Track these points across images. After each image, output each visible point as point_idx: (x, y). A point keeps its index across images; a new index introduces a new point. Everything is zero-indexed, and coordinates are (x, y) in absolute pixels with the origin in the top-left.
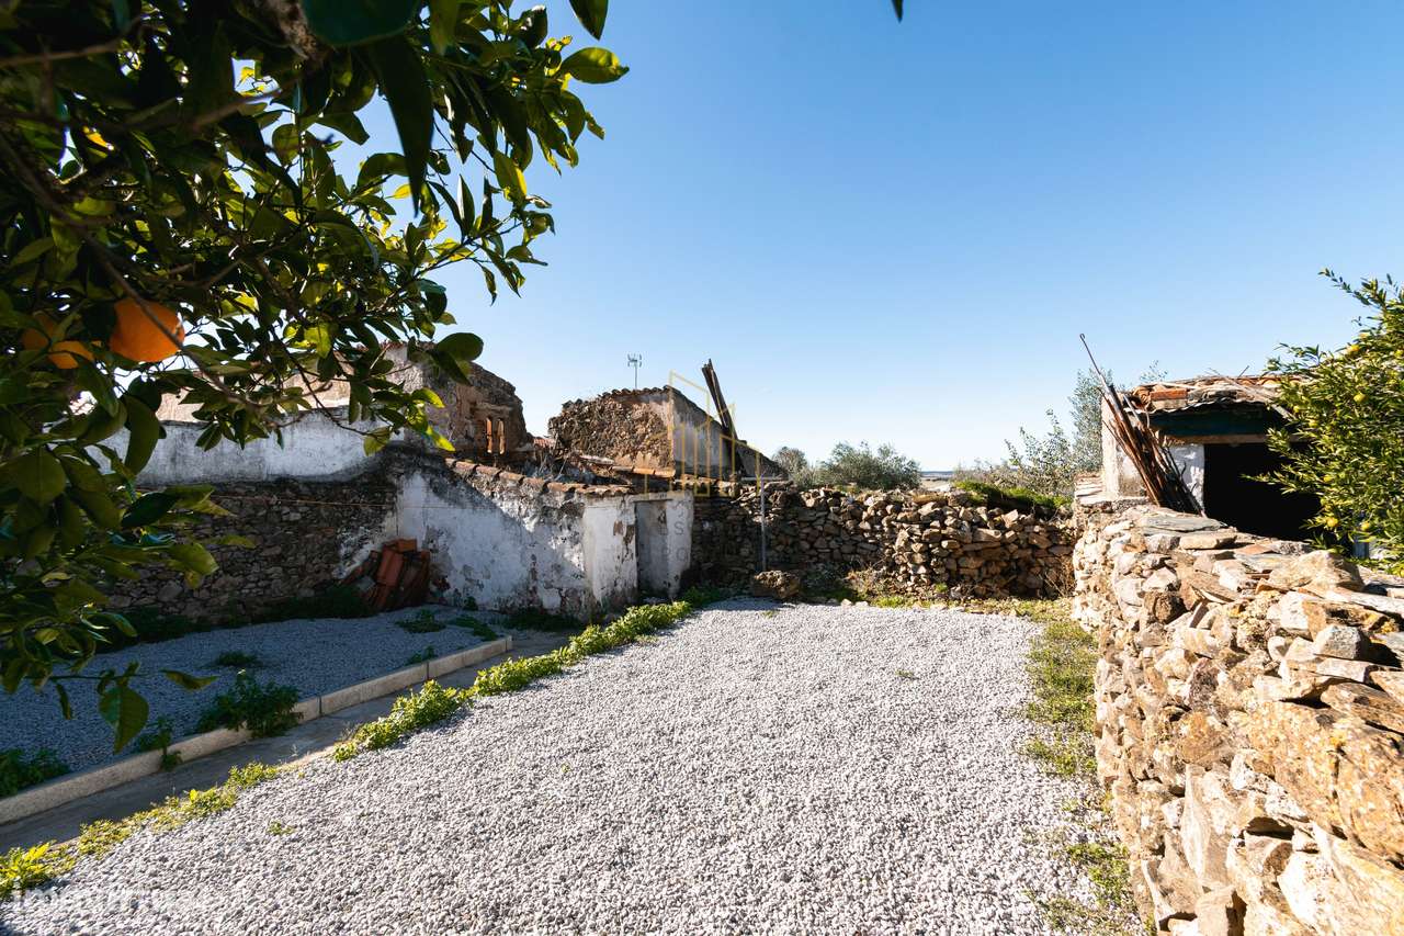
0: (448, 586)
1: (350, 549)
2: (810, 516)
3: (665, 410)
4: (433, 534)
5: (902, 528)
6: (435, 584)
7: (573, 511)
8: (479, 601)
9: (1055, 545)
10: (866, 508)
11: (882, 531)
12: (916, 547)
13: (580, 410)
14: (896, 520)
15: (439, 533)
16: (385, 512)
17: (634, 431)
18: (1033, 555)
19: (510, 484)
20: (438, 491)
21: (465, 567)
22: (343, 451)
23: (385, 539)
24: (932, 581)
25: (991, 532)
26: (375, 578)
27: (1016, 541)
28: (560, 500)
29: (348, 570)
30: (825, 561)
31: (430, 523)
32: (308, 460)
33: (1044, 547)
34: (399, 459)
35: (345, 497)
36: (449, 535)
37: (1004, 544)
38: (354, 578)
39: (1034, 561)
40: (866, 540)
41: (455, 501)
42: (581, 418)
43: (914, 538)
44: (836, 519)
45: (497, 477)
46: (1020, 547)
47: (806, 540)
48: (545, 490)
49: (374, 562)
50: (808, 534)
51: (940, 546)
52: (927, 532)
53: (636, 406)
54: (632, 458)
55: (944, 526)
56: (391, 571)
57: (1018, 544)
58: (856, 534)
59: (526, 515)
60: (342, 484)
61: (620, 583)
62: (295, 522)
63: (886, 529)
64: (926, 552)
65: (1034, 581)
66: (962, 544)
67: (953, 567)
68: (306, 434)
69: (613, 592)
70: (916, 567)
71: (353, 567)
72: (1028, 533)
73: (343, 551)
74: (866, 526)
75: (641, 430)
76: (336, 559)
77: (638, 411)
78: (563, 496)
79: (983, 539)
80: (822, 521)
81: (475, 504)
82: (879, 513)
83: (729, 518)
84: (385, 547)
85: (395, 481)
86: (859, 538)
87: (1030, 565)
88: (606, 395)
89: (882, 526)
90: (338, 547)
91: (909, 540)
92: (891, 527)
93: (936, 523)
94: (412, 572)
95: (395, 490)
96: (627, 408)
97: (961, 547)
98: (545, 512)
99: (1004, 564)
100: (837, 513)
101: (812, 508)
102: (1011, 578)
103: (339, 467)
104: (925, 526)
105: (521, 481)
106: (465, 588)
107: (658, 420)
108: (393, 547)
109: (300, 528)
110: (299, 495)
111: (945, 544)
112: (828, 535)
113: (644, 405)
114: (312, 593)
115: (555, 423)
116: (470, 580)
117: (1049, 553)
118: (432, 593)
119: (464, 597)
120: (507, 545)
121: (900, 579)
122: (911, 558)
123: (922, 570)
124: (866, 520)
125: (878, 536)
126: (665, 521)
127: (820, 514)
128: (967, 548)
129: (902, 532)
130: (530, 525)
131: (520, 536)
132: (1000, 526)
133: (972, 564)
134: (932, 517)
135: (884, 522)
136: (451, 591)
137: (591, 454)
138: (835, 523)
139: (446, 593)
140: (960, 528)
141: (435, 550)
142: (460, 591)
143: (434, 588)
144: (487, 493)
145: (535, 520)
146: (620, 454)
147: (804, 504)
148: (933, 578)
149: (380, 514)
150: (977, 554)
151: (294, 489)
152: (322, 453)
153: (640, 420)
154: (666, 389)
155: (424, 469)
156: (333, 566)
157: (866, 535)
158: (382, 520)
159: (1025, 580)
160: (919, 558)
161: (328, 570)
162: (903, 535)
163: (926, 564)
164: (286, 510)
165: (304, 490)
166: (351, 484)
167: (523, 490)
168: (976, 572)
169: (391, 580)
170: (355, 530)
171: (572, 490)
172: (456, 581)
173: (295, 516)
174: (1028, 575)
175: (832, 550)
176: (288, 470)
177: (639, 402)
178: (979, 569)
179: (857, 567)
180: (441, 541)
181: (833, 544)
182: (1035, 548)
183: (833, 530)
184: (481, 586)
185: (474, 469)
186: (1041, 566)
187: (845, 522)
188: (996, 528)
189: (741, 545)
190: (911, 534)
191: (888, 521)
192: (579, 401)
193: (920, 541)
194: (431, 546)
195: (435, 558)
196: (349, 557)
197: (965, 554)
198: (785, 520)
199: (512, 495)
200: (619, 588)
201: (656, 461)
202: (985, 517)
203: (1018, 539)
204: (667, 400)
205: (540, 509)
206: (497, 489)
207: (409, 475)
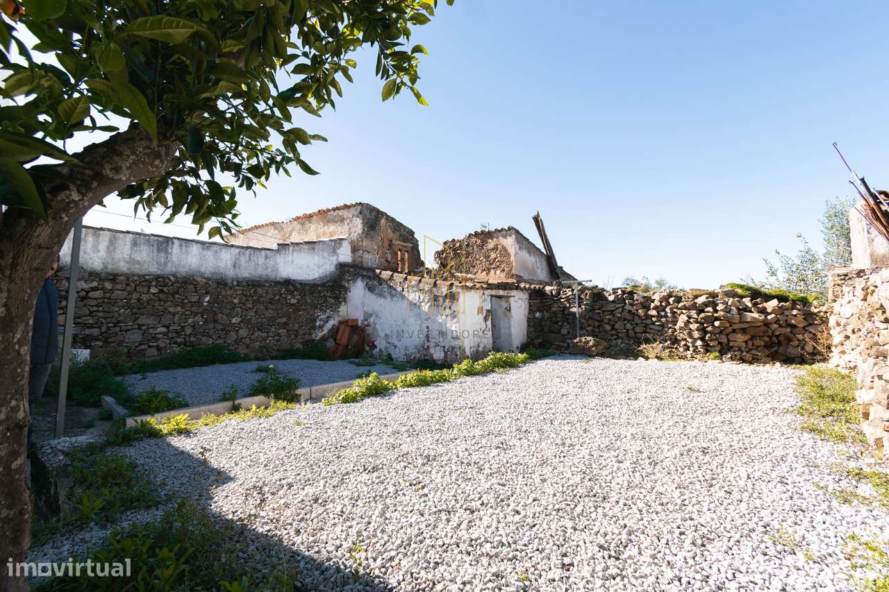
0: (375, 347)
1: (322, 322)
2: (611, 307)
3: (510, 242)
4: (367, 316)
5: (682, 313)
6: (368, 346)
7: (452, 297)
8: (393, 356)
9: (810, 325)
10: (653, 301)
11: (666, 316)
12: (694, 326)
13: (454, 246)
14: (677, 308)
15: (371, 315)
16: (340, 302)
17: (489, 257)
18: (791, 332)
19: (413, 283)
20: (371, 289)
21: (386, 335)
22: (318, 267)
23: (340, 319)
24: (707, 351)
25: (756, 315)
26: (335, 340)
27: (777, 321)
28: (444, 290)
29: (320, 334)
30: (622, 338)
31: (365, 309)
32: (300, 271)
33: (801, 326)
34: (348, 272)
35: (320, 292)
36: (377, 316)
37: (766, 324)
38: (324, 339)
39: (792, 336)
40: (653, 323)
41: (381, 295)
42: (455, 250)
43: (692, 320)
44: (631, 308)
45: (406, 279)
46: (781, 326)
47: (608, 324)
48: (435, 285)
49: (334, 332)
50: (609, 319)
51: (713, 325)
52: (702, 315)
53: (490, 241)
54: (487, 274)
55: (716, 311)
56: (343, 338)
57: (779, 324)
58: (646, 319)
59: (423, 301)
60: (318, 285)
61: (481, 346)
62: (293, 305)
63: (669, 315)
64: (703, 330)
65: (792, 351)
66: (731, 324)
67: (724, 340)
68: (300, 256)
69: (477, 351)
70: (695, 340)
71: (323, 333)
72: (787, 316)
73: (318, 324)
74: (654, 313)
75: (493, 255)
76: (314, 328)
77: (491, 244)
78: (446, 288)
79: (749, 320)
80: (620, 310)
81: (392, 296)
82: (663, 304)
83: (553, 309)
84: (341, 323)
85: (346, 285)
86: (648, 321)
87: (789, 340)
88: (470, 235)
89: (666, 313)
90: (315, 321)
91: (688, 322)
92: (673, 313)
93: (710, 309)
94: (356, 337)
95: (346, 290)
96: (484, 242)
97: (731, 326)
98: (436, 298)
99: (767, 339)
100: (632, 305)
101: (613, 302)
102: (774, 349)
103: (316, 276)
104: (701, 311)
105: (420, 281)
106: (386, 348)
107: (504, 248)
108: (344, 322)
109: (296, 308)
110: (296, 289)
111: (717, 323)
112: (625, 320)
113: (495, 239)
114: (301, 346)
115: (439, 254)
116: (389, 343)
117: (806, 330)
118: (367, 352)
119: (385, 353)
120: (412, 320)
121: (681, 349)
122: (690, 335)
123: (699, 343)
124: (654, 308)
125: (663, 320)
126: (509, 310)
127: (619, 305)
128: (735, 327)
129: (682, 316)
130: (425, 307)
131: (419, 315)
132: (763, 311)
133: (740, 338)
134: (706, 305)
135: (668, 310)
136: (378, 349)
137: (461, 272)
138: (630, 311)
139: (374, 352)
140: (729, 312)
141: (368, 325)
142: (383, 349)
143: (367, 348)
144: (399, 289)
145: (429, 304)
146: (480, 271)
147: (606, 299)
148: (707, 349)
149: (338, 304)
150: (744, 331)
151: (293, 286)
152: (308, 267)
153: (493, 249)
154: (510, 229)
155: (363, 276)
156: (313, 331)
157: (654, 319)
158: (339, 307)
159: (785, 351)
160: (696, 334)
161: (310, 334)
162: (682, 319)
163: (702, 339)
164: (289, 297)
165: (299, 286)
166: (323, 285)
167: (421, 285)
168: (744, 345)
169: (344, 341)
170: (325, 312)
171: (452, 284)
172: (381, 344)
173: (294, 301)
174: (787, 347)
175: (628, 330)
176: (290, 276)
177: (492, 238)
178: (746, 342)
179: (648, 341)
180: (372, 320)
181: (629, 326)
182: (793, 326)
183: (628, 316)
184: (395, 347)
185: (392, 275)
186: (799, 340)
187: (637, 310)
188: (759, 312)
189: (561, 327)
190: (690, 317)
191: (671, 309)
192: (453, 240)
193: (697, 322)
194: (366, 323)
195: (369, 330)
196: (321, 327)
197: (734, 331)
198: (594, 309)
199: (415, 289)
200: (481, 349)
201: (503, 275)
202: (750, 305)
203: (778, 320)
204: (510, 236)
205: (432, 297)
206: (406, 286)
207: (354, 281)
